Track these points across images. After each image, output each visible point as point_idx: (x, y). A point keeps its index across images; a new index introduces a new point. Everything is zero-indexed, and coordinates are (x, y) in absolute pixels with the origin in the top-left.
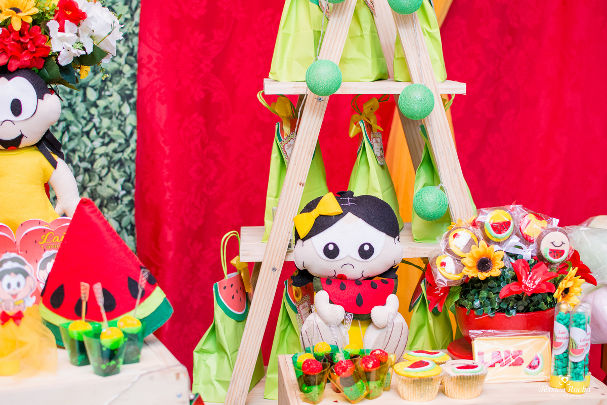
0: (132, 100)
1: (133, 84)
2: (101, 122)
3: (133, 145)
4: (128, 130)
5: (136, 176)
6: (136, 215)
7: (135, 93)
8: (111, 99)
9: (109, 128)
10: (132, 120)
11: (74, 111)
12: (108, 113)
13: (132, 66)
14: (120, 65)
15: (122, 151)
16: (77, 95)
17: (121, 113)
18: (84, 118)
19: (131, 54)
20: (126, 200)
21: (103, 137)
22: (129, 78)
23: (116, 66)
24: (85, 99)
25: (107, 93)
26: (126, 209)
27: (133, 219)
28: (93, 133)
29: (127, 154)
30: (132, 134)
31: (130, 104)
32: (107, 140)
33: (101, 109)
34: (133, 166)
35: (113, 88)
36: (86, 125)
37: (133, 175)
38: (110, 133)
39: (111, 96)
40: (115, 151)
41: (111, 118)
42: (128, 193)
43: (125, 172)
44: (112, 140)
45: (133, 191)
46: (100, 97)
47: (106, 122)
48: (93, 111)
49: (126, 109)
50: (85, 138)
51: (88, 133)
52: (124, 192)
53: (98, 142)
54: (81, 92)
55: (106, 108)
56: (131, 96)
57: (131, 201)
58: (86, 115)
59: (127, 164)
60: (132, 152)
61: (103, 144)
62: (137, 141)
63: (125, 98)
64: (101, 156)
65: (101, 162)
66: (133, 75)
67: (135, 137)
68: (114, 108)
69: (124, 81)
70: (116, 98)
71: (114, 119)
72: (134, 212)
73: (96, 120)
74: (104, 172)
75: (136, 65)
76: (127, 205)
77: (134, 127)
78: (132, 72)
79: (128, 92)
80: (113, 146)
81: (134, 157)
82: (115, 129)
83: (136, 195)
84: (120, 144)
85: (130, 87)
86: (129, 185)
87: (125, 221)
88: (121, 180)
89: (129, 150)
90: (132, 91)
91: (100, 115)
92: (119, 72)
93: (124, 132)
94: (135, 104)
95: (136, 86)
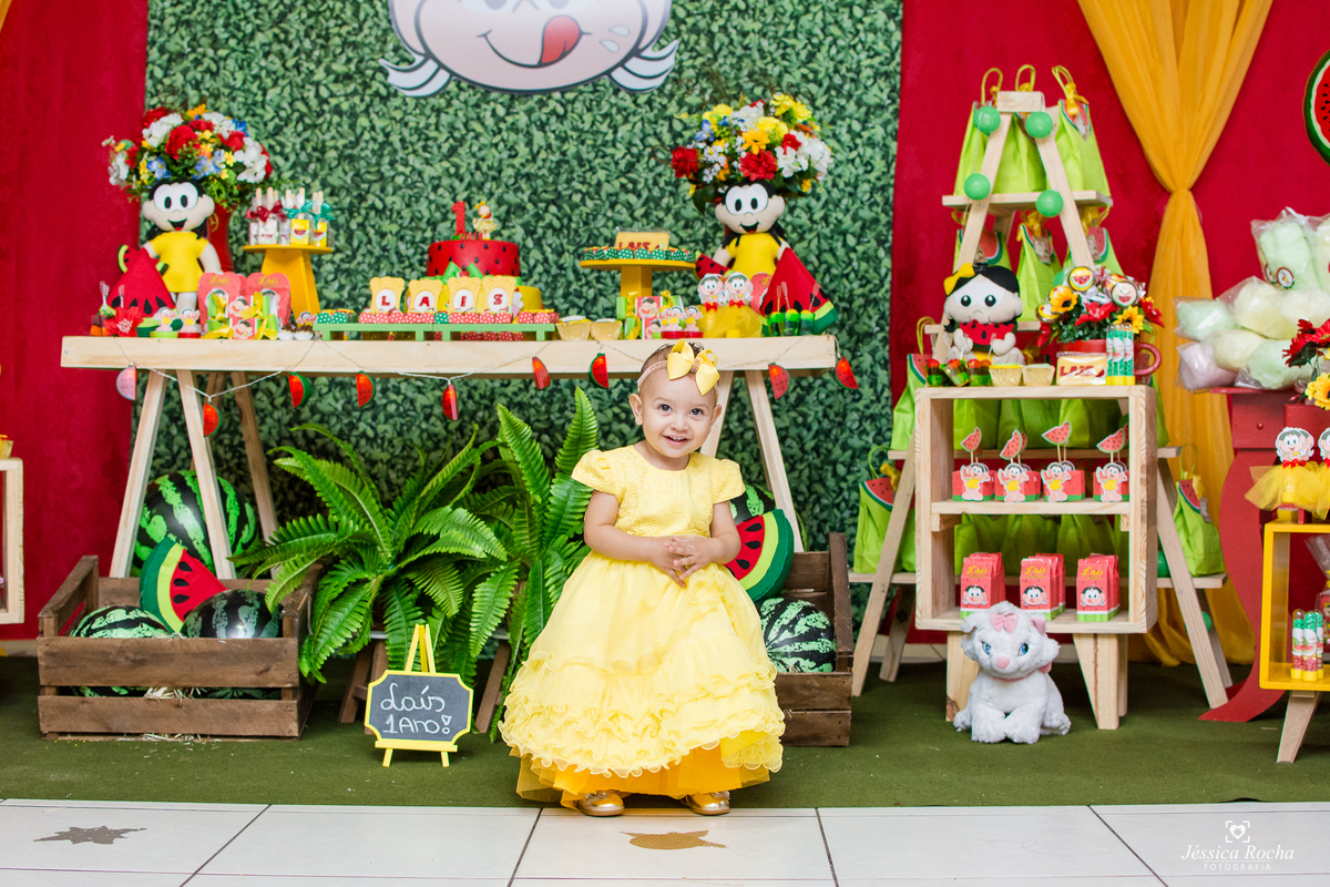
0: (887, 245)
1: (888, 231)
2: (859, 265)
3: (887, 286)
4: (883, 271)
5: (891, 314)
6: (890, 351)
7: (890, 238)
8: (868, 245)
9: (866, 271)
10: (887, 263)
11: (834, 255)
12: (865, 257)
13: (887, 214)
14: (877, 213)
15: (877, 291)
16: (837, 240)
17: (877, 257)
18: (844, 262)
19: (886, 203)
20: (880, 336)
21: (861, 279)
22: (884, 226)
23: (873, 215)
24: (845, 244)
25: (865, 240)
26: (880, 345)
27: (887, 355)
28: (852, 276)
29: (880, 294)
30: (886, 275)
31: (884, 248)
32: (864, 282)
33: (860, 253)
34: (887, 305)
35: (870, 235)
36: (846, 268)
37: (887, 313)
38: (867, 275)
39: (868, 242)
40: (871, 291)
41: (868, 262)
42: (882, 330)
43: (879, 310)
44: (869, 282)
45: (887, 328)
46: (859, 243)
47: (864, 266)
48: (853, 255)
49: (881, 253)
50: (845, 281)
51: (847, 276)
52: (878, 329)
53: (856, 284)
54: (841, 238)
55: (864, 253)
56: (886, 241)
57: (884, 338)
58: (846, 259)
59: (881, 303)
60: (887, 292)
61: (861, 286)
62: (892, 283)
63: (881, 243)
64: (859, 296)
65: (860, 301)
66: (888, 222)
67: (889, 278)
68: (871, 252)
69: (880, 228)
70: (874, 243)
71: (871, 263)
72: (887, 348)
73: (855, 264)
74: (861, 311)
75: (891, 213)
76: (881, 341)
77: (888, 270)
78: (887, 219)
79: (883, 238)
80: (870, 286)
81: (888, 296)
82: (871, 271)
83: (890, 332)
84: (875, 285)
85: (885, 233)
86: (883, 322)
87: (878, 356)
88: (876, 318)
89: (883, 290)
90: (887, 236)
91: (859, 259)
92: (876, 221)
93: (879, 274)
94: (889, 248)
95: (891, 232)
